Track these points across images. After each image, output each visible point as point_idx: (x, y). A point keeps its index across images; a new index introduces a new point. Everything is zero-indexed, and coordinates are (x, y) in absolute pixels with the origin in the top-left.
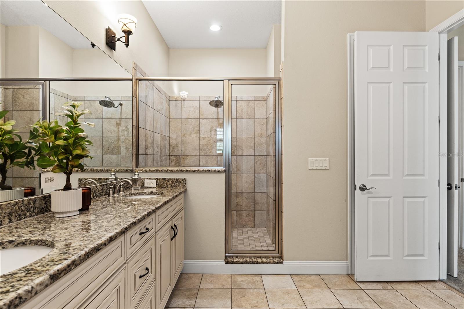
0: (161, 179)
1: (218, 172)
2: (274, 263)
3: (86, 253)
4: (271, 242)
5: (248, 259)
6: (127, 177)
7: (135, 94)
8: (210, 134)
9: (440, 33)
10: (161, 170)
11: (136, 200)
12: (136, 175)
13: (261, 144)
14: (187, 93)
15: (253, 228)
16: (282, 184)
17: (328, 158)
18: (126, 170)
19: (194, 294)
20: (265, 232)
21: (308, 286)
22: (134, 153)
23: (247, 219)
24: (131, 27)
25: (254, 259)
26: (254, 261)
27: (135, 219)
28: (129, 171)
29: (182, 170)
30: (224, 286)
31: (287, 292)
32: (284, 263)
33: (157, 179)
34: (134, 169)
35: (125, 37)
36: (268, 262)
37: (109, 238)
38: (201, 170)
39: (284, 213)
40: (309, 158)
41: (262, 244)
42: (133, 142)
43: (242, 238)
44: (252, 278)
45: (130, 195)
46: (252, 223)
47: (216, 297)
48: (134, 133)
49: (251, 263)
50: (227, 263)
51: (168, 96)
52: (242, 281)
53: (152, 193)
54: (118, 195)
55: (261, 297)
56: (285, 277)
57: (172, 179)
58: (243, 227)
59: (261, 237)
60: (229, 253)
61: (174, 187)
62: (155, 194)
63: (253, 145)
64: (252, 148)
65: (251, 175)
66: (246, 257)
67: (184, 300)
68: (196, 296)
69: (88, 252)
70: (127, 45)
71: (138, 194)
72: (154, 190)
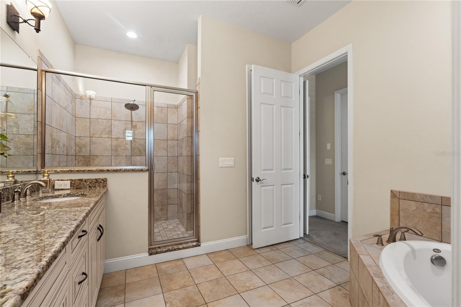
0: (76, 179)
1: (142, 170)
2: (194, 246)
3: (47, 263)
4: (185, 230)
5: (170, 248)
6: (31, 179)
7: (41, 86)
8: (123, 135)
9: (300, 76)
10: (77, 170)
11: (45, 204)
12: (45, 176)
13: (174, 146)
14: (95, 93)
15: (166, 221)
16: (199, 180)
17: (233, 158)
18: (27, 171)
19: (122, 291)
20: (178, 222)
21: (222, 260)
22: (39, 152)
23: (160, 213)
24: (45, 12)
25: (176, 246)
26: (176, 248)
27: (78, 221)
28: (32, 172)
29: (102, 170)
30: (150, 276)
31: (207, 268)
32: (201, 245)
33: (72, 180)
34: (40, 170)
35: (34, 21)
36: (188, 247)
37: (63, 244)
38: (124, 170)
39: (201, 204)
40: (220, 158)
41: (178, 233)
42: (38, 140)
43: (158, 231)
44: (175, 263)
45: (41, 199)
46: (165, 216)
47: (145, 287)
48: (39, 130)
49: (173, 251)
50: (151, 254)
51: (74, 93)
52: (167, 268)
53: (68, 195)
54: (24, 200)
55: (187, 277)
56: (203, 257)
57: (91, 179)
58: (157, 221)
59: (175, 227)
60: (152, 245)
61: (93, 188)
62: (72, 196)
63: (166, 147)
64: (165, 149)
65: (165, 174)
66: (168, 246)
67: (112, 299)
68: (124, 292)
69: (48, 261)
70: (38, 30)
71: (50, 197)
72: (69, 192)
